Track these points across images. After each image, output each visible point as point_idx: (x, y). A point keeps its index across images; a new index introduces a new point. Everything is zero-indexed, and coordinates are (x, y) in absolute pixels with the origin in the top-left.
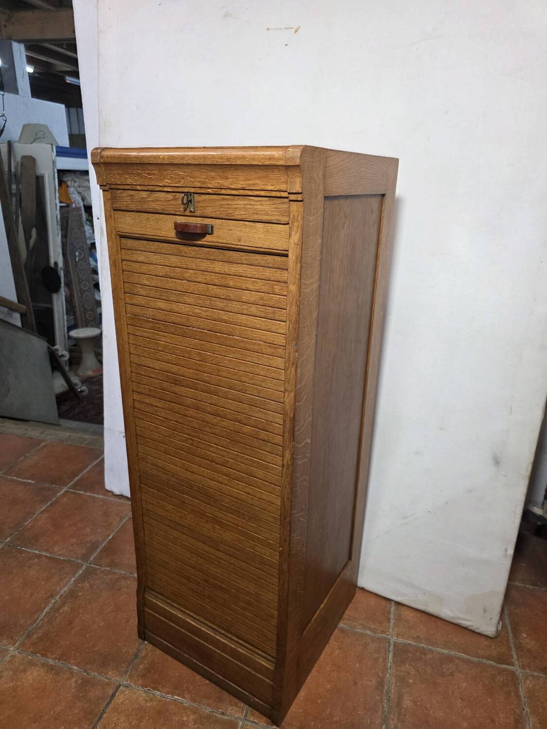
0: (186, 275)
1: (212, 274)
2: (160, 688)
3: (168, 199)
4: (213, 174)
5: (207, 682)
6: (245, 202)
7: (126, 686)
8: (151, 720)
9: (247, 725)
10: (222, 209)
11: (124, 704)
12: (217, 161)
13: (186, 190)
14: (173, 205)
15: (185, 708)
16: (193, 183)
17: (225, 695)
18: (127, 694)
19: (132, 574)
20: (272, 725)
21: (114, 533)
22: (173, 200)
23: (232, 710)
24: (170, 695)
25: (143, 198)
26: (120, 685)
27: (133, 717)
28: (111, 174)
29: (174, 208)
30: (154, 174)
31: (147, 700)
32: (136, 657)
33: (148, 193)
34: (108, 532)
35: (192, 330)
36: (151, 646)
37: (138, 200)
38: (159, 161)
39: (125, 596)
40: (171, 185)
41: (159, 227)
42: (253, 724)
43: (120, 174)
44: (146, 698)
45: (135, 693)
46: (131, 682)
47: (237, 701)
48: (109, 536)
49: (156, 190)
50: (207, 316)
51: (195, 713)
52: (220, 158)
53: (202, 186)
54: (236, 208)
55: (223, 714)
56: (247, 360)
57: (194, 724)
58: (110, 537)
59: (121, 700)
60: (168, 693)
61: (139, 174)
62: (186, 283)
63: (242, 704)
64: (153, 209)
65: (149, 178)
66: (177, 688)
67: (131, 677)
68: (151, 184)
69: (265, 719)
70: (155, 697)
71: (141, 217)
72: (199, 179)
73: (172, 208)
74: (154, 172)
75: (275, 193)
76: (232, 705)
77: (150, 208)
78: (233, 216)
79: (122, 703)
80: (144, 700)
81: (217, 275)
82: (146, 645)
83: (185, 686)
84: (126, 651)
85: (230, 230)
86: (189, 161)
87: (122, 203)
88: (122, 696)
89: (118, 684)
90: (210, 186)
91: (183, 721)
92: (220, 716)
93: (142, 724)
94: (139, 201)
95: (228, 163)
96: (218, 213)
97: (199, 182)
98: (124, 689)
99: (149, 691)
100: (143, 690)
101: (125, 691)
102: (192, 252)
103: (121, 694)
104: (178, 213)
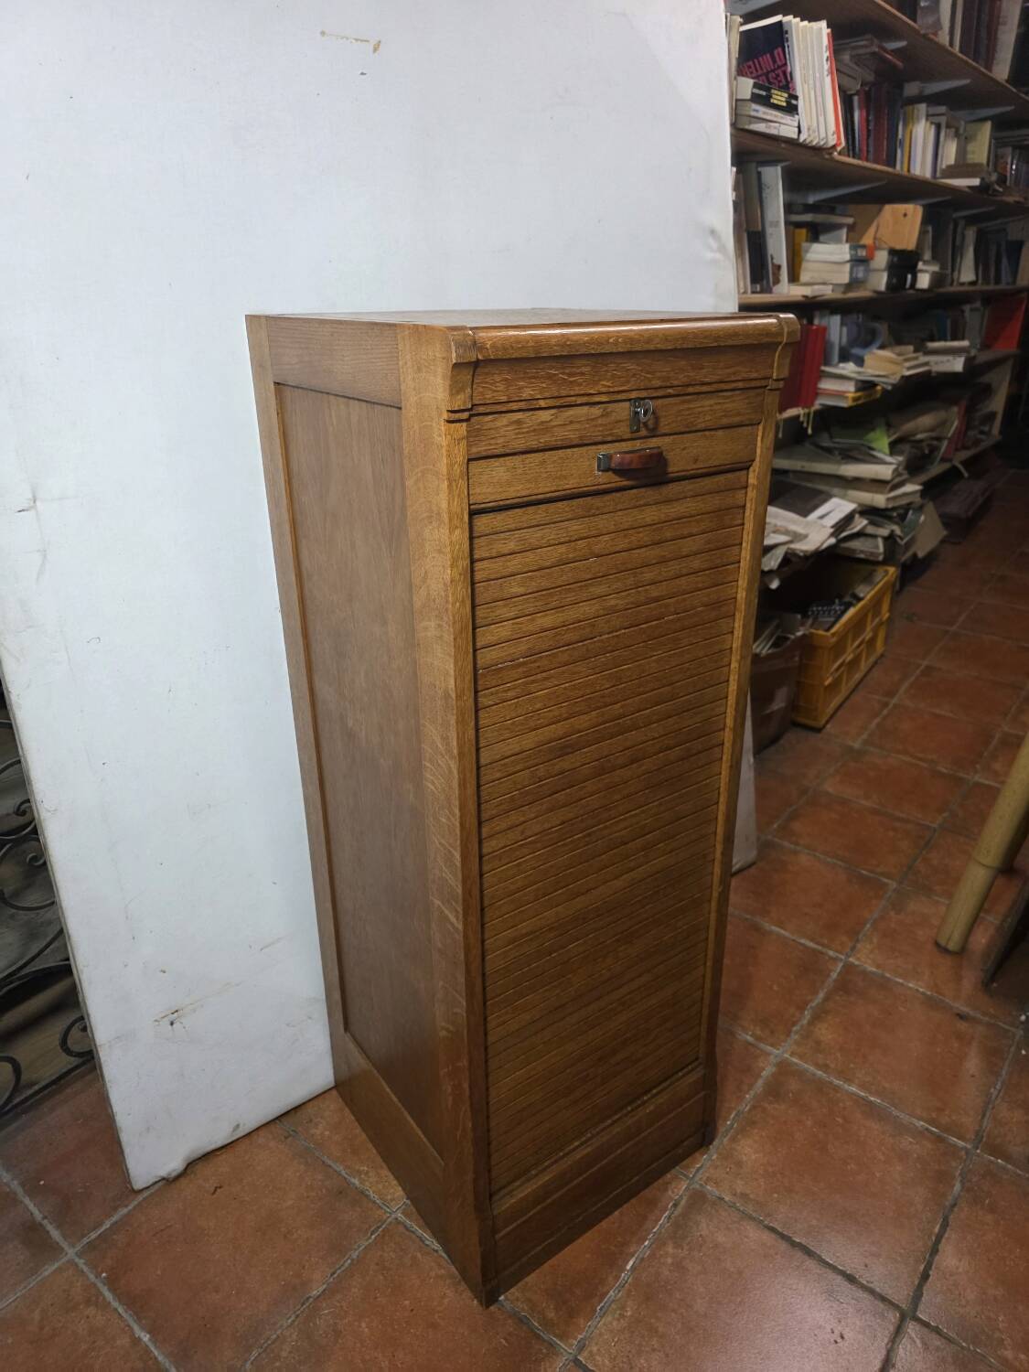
0: (597, 549)
1: (641, 529)
2: (605, 1290)
3: (593, 417)
4: (683, 363)
5: (617, 1213)
6: (712, 402)
7: (581, 1349)
8: (659, 1315)
9: (701, 1179)
10: (679, 418)
11: (615, 1357)
12: (702, 343)
13: (634, 395)
14: (601, 425)
15: (652, 1256)
16: (650, 381)
17: (647, 1193)
18: (599, 1350)
19: (308, 1299)
20: (708, 1150)
21: (136, 1328)
22: (602, 416)
23: (673, 1192)
24: (623, 1275)
25: (542, 422)
26: (577, 1362)
27: (644, 1343)
28: (486, 383)
29: (602, 431)
30: (582, 374)
31: (620, 1314)
32: (525, 1320)
33: (553, 411)
34: (124, 1341)
35: (602, 641)
36: (512, 1290)
37: (532, 429)
38: (607, 349)
39: (364, 1325)
40: (611, 390)
41: (564, 473)
42: (701, 1172)
43: (506, 380)
44: (617, 1316)
45: (601, 1334)
46: (575, 1338)
47: (660, 1181)
48: (136, 1341)
49: (578, 402)
50: (628, 604)
51: (664, 1244)
52: (705, 337)
53: (664, 384)
54: (699, 413)
55: (675, 1205)
56: (683, 645)
57: (682, 1249)
58: (146, 1338)
59: (607, 1362)
60: (617, 1278)
61: (550, 377)
62: (595, 562)
63: (669, 1176)
64: (562, 440)
65: (571, 382)
66: (613, 1260)
67: (564, 1336)
68: (572, 393)
69: (697, 1154)
70: (620, 1298)
71: (527, 461)
72: (658, 374)
73: (599, 431)
74: (584, 369)
75: (755, 382)
76: (666, 1190)
77: (556, 441)
78: (696, 425)
79: (613, 1359)
80: (618, 1320)
81: (647, 528)
82: (506, 1299)
83: (613, 1248)
84: (505, 1339)
85: (684, 449)
86: (658, 346)
87: (492, 442)
88: (598, 1358)
89: (572, 1364)
90: (676, 383)
91: (672, 1264)
92: (679, 1210)
93: (660, 1329)
94: (534, 430)
95: (715, 344)
96: (674, 425)
97: (659, 378)
98: (586, 1353)
99: (604, 1310)
100: (598, 1319)
101: (591, 1352)
102: (608, 503)
103: (594, 1359)
104: (610, 439)
